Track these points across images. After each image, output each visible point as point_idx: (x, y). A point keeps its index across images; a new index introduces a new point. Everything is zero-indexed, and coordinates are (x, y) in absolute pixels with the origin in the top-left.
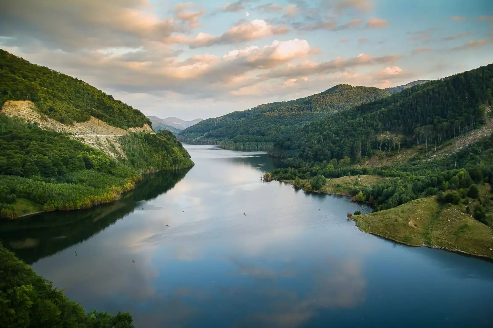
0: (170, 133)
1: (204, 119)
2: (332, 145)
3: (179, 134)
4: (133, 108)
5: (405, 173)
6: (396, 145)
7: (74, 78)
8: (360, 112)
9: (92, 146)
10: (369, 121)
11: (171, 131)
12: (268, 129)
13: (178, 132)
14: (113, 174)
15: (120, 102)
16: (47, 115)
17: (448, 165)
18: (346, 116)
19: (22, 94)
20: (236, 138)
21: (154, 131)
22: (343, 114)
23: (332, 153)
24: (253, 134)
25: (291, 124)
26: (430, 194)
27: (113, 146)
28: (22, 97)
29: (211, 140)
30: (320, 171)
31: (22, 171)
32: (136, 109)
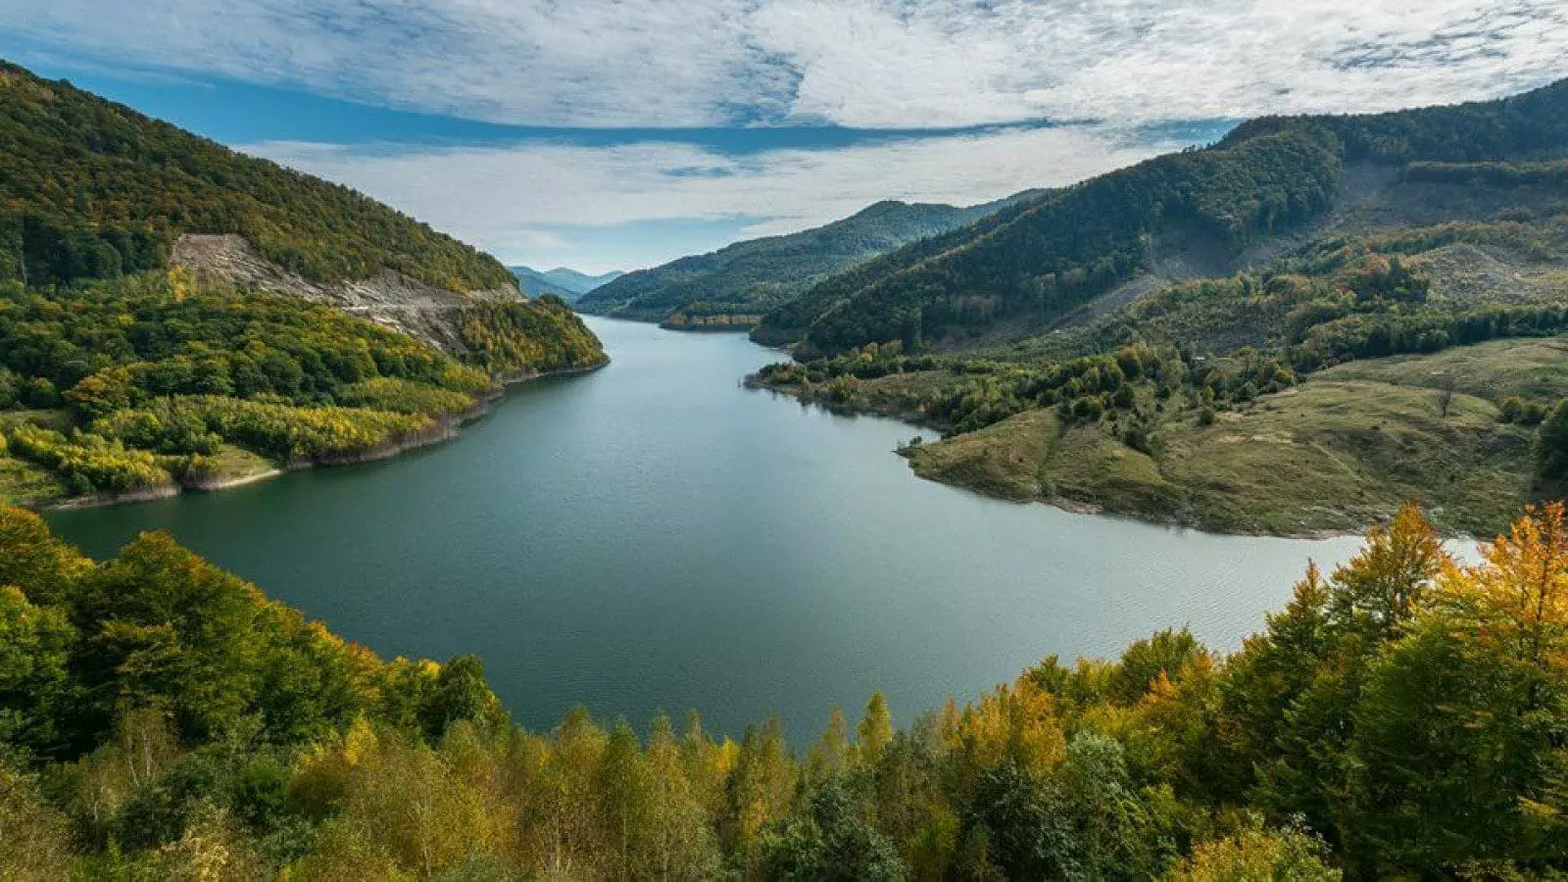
0: (557, 300)
1: (627, 272)
2: (869, 318)
3: (579, 302)
4: (477, 250)
5: (1003, 365)
6: (987, 316)
7: (338, 185)
8: (920, 253)
9: (389, 329)
10: (937, 270)
11: (561, 296)
12: (750, 291)
13: (576, 298)
14: (438, 385)
15: (446, 237)
16: (280, 263)
17: (1080, 347)
18: (894, 262)
19: (216, 220)
20: (691, 307)
21: (524, 297)
22: (890, 257)
23: (869, 331)
24: (721, 300)
25: (793, 280)
26: (1047, 402)
27: (437, 330)
28: (218, 228)
29: (644, 313)
30: (849, 366)
31: (232, 386)
32: (482, 250)
